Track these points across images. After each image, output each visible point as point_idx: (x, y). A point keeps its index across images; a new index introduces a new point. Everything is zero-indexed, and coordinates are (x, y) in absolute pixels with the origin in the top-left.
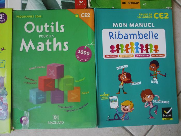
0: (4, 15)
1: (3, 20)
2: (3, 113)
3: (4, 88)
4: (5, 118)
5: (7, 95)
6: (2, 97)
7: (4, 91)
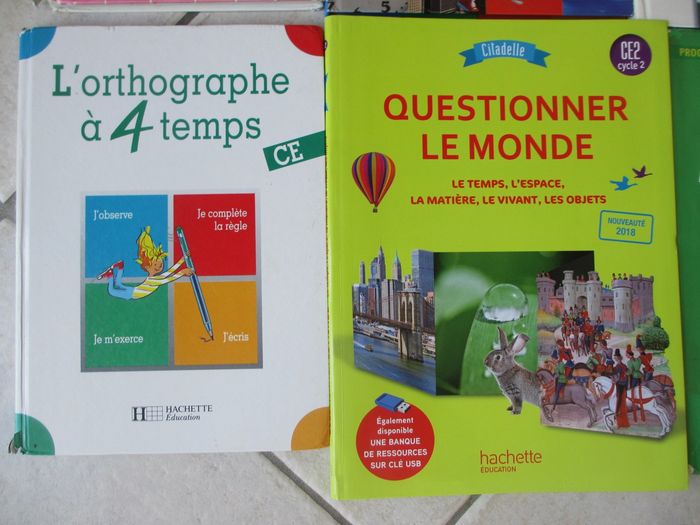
0: (637, 44)
1: (635, 61)
2: (656, 413)
3: (653, 319)
4: (662, 434)
5: (666, 344)
6: (647, 352)
7: (656, 329)
